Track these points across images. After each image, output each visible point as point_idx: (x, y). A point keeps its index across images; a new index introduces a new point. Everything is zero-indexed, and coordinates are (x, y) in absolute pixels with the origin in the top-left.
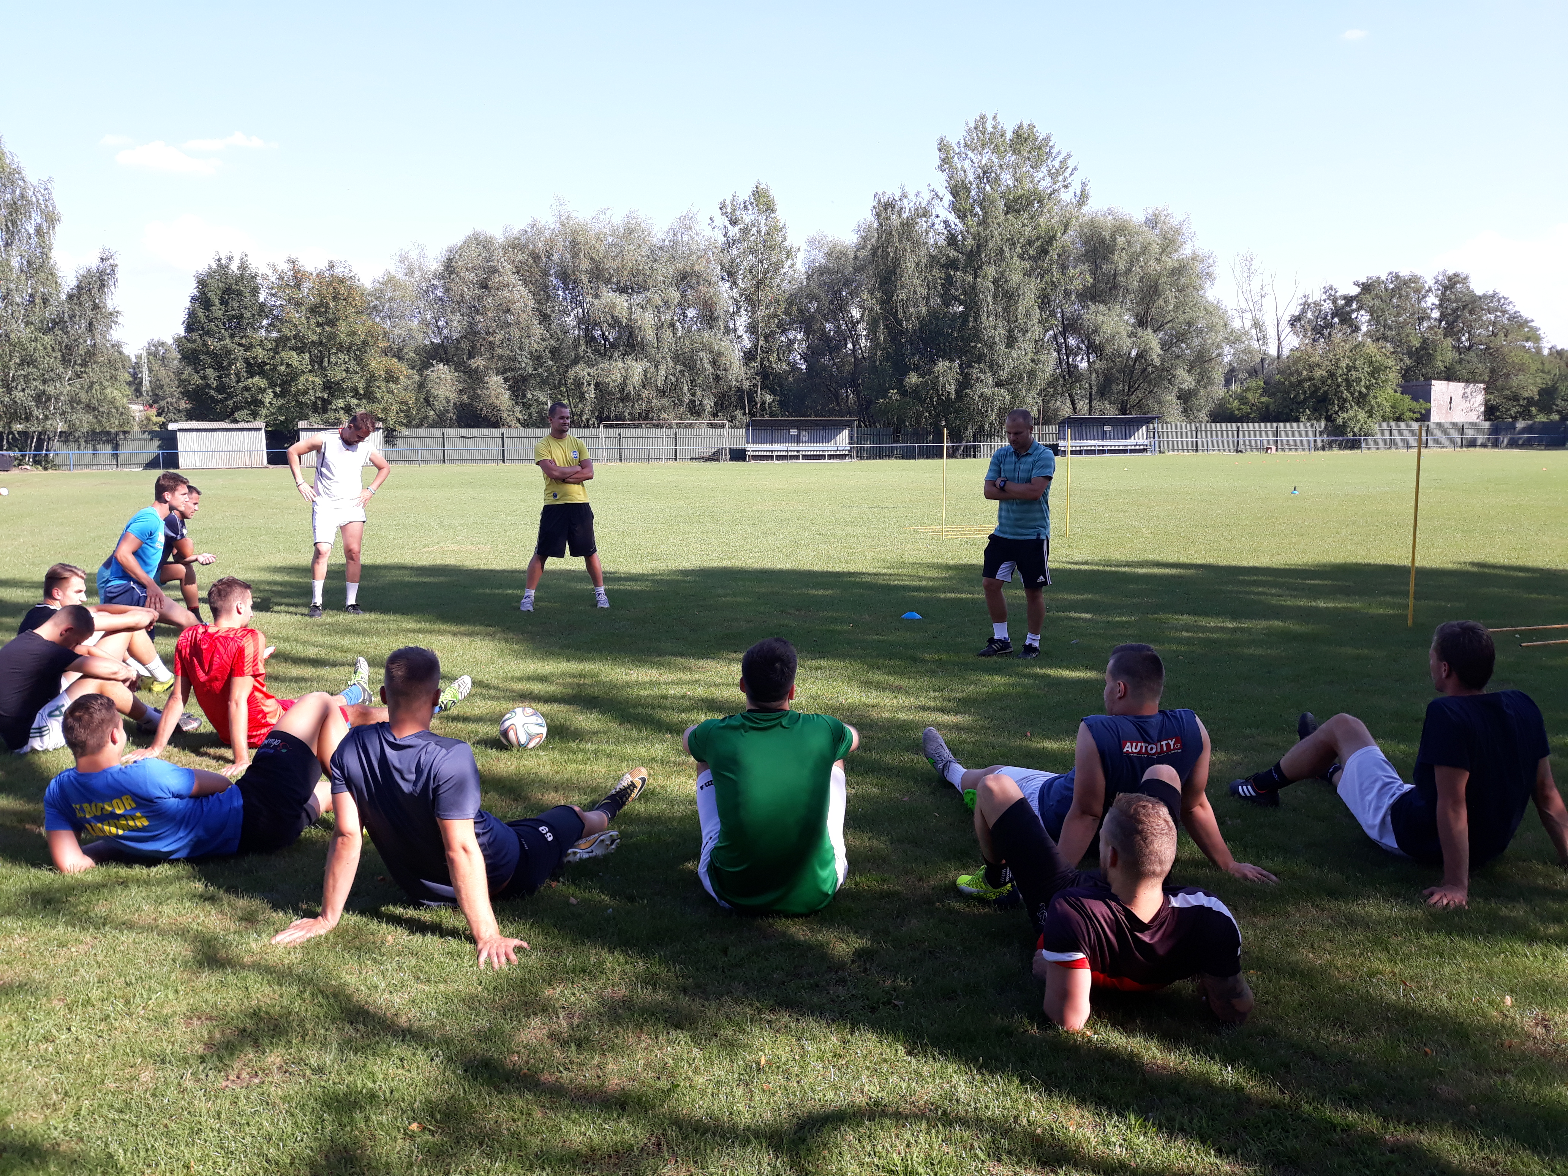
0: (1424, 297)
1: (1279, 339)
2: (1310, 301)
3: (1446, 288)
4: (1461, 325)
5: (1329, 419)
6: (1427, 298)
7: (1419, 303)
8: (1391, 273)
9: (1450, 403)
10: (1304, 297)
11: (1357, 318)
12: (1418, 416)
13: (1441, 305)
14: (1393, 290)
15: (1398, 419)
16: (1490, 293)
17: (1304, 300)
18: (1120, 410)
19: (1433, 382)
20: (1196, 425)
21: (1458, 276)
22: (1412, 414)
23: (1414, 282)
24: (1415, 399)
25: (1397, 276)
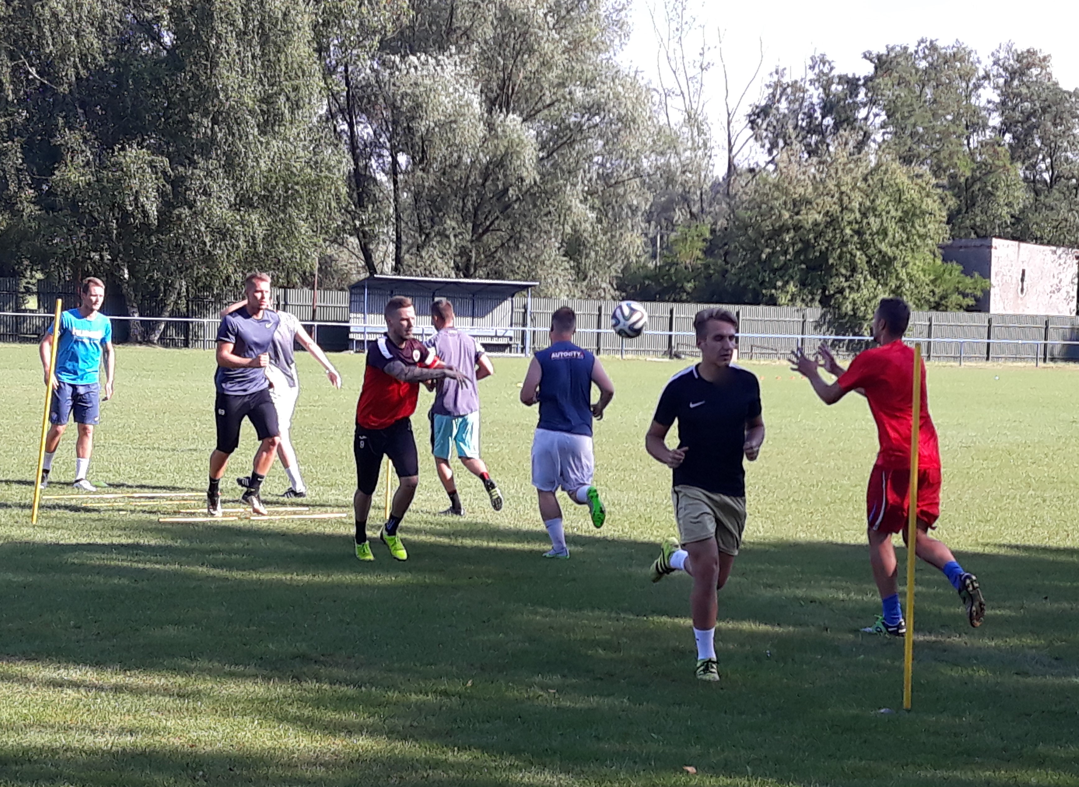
0: (977, 87)
1: (730, 151)
2: (786, 80)
3: (1013, 74)
4: (1038, 143)
5: (825, 302)
6: (981, 91)
7: (968, 97)
8: (923, 41)
9: (1022, 280)
10: (776, 72)
11: (866, 119)
12: (971, 302)
13: (1003, 103)
14: (925, 71)
15: (937, 307)
17: (775, 78)
18: (457, 268)
19: (996, 242)
20: (597, 303)
21: (1034, 53)
22: (960, 297)
23: (961, 60)
24: (965, 270)
25: (933, 47)
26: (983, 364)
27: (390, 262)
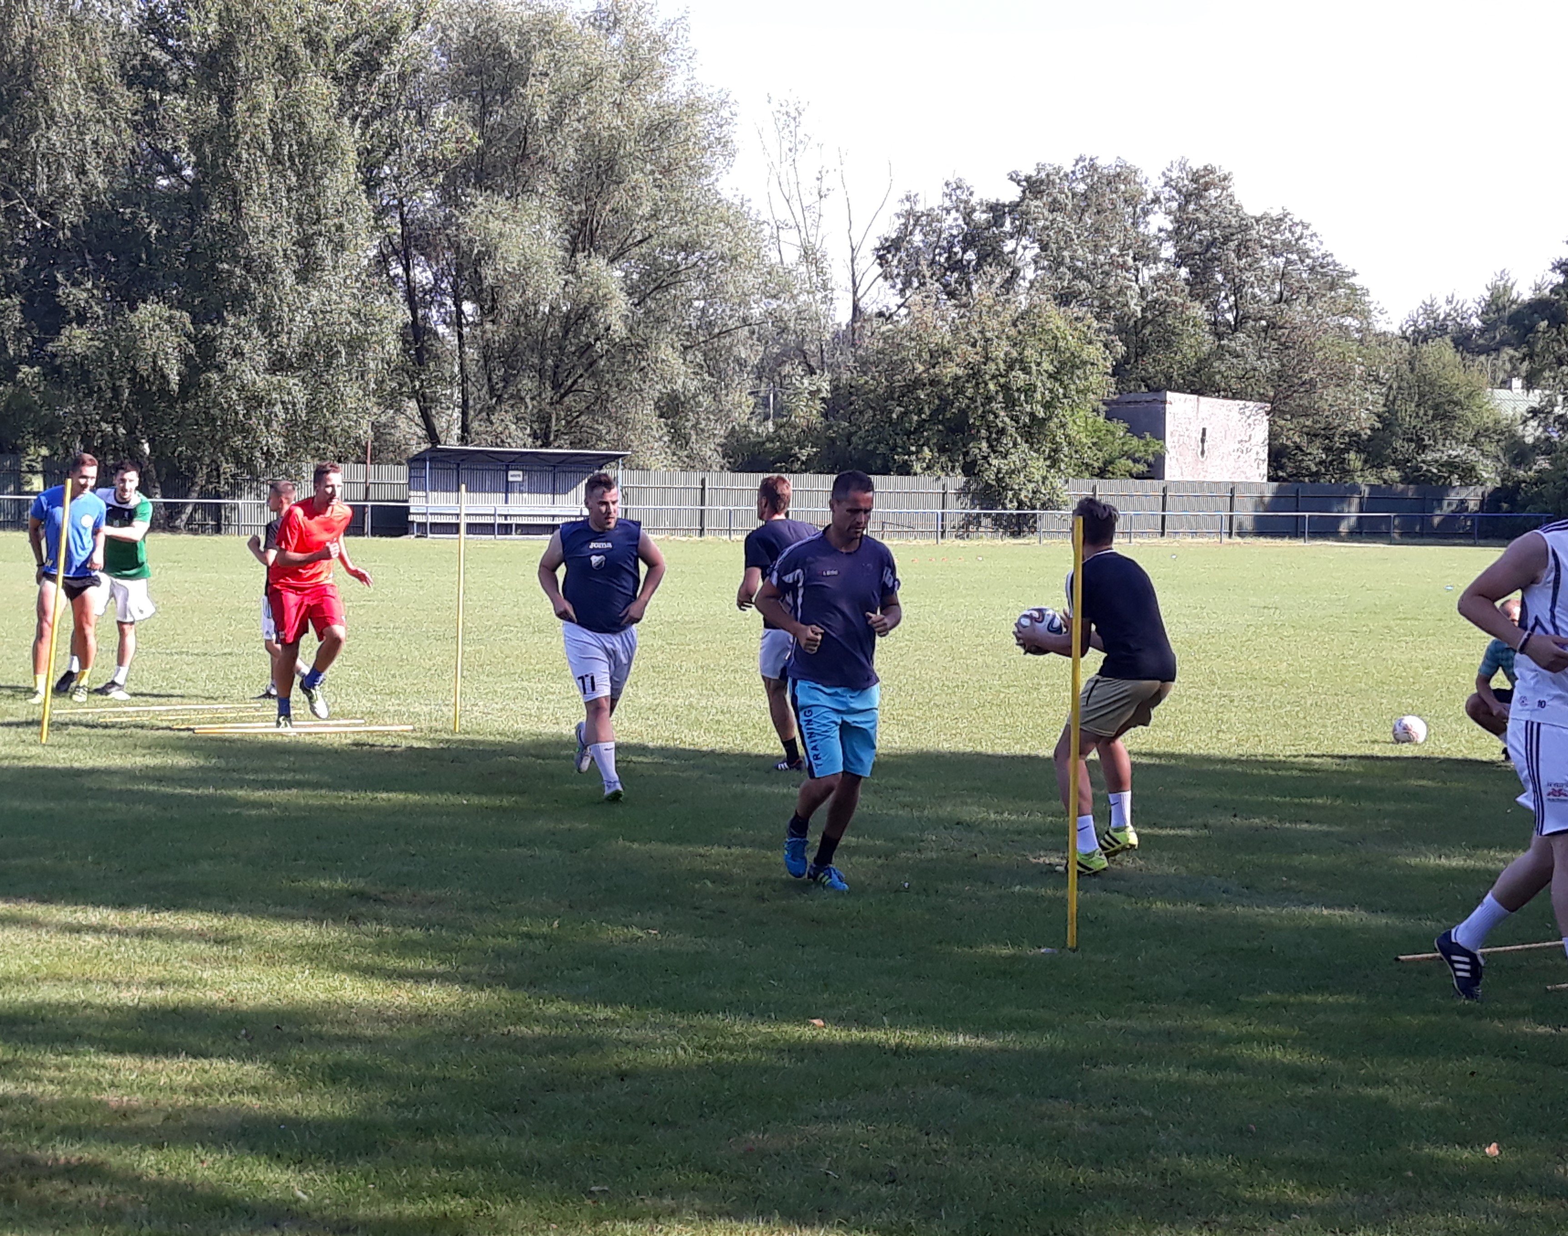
0: (1146, 213)
1: (855, 293)
2: (920, 208)
3: (1188, 197)
4: (1219, 277)
5: (969, 469)
6: (1150, 218)
7: (1135, 224)
8: (1081, 159)
9: (1203, 441)
10: (908, 199)
11: (1014, 252)
12: (1142, 468)
13: (1177, 231)
14: (1085, 196)
15: (1102, 474)
16: (1275, 213)
17: (907, 206)
18: (535, 436)
19: (1170, 396)
20: (699, 475)
21: (1212, 172)
22: (1130, 463)
23: (1126, 181)
24: (1135, 430)
25: (1093, 167)
26: (1158, 540)
27: (456, 431)
